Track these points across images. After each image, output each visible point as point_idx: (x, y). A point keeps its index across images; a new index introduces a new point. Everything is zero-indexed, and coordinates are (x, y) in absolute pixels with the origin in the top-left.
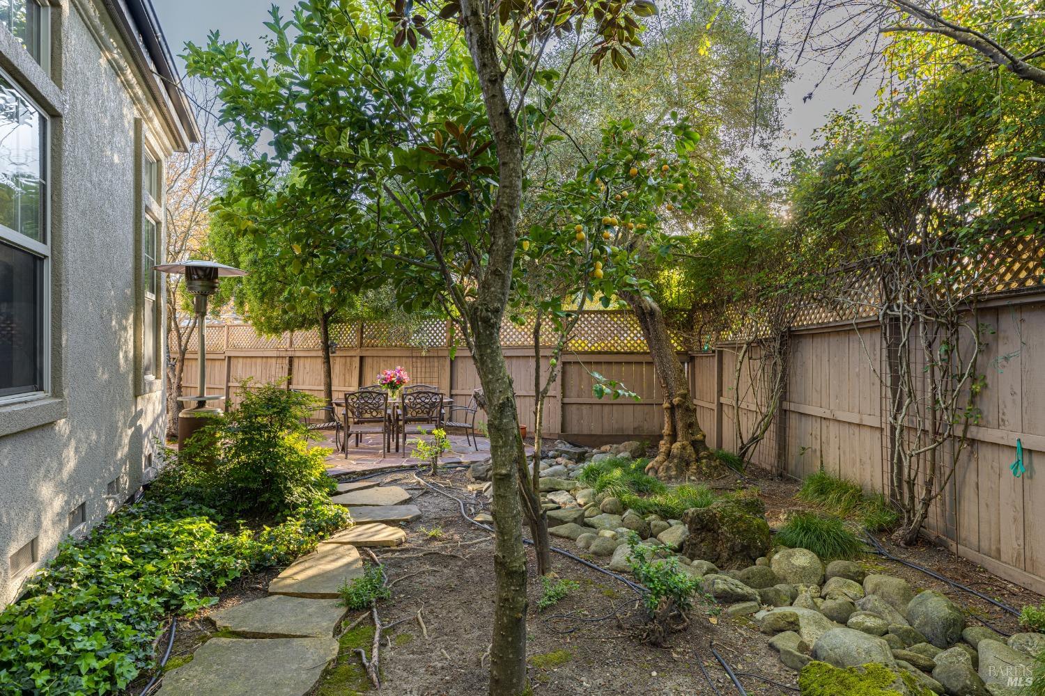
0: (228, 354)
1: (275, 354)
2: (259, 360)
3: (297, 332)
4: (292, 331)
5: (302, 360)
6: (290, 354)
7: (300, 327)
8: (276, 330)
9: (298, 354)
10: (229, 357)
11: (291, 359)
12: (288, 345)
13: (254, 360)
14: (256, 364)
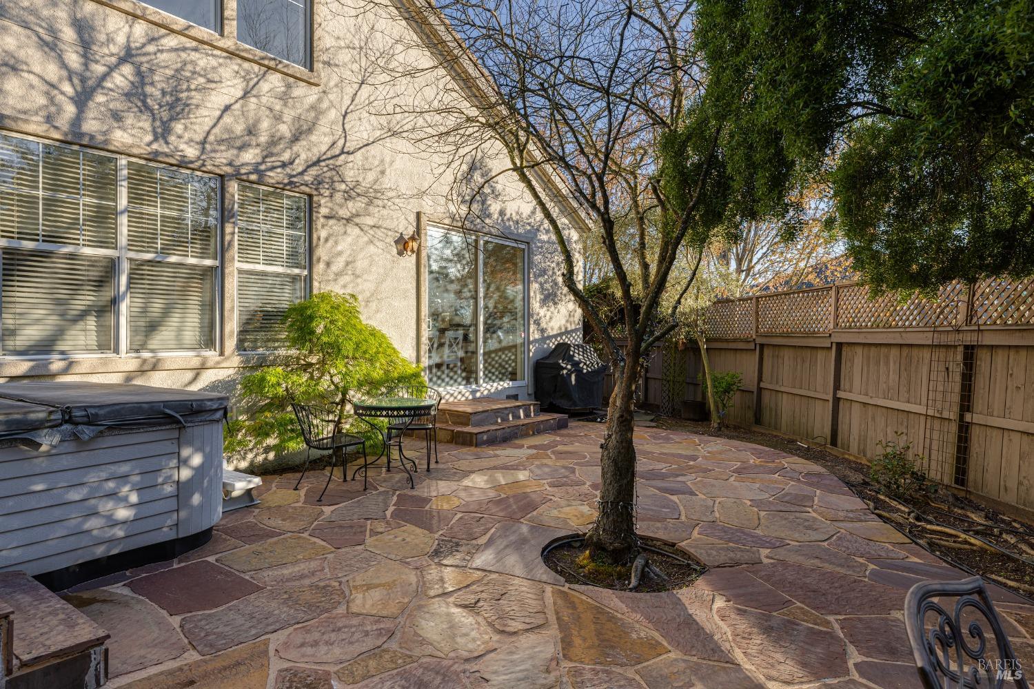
0: (836, 339)
1: (926, 339)
2: (894, 352)
3: (985, 285)
4: (972, 281)
5: (1000, 357)
6: (970, 339)
7: (995, 270)
8: (923, 281)
9: (988, 340)
10: (840, 345)
11: (970, 353)
12: (961, 317)
13: (884, 350)
14: (887, 357)
